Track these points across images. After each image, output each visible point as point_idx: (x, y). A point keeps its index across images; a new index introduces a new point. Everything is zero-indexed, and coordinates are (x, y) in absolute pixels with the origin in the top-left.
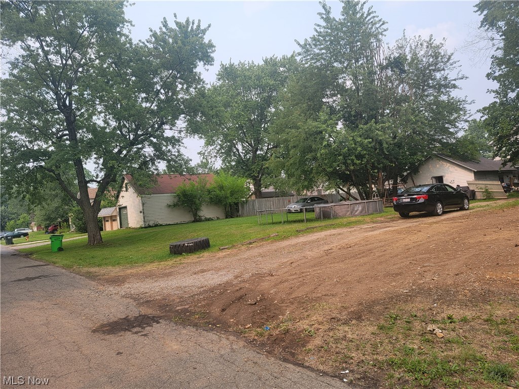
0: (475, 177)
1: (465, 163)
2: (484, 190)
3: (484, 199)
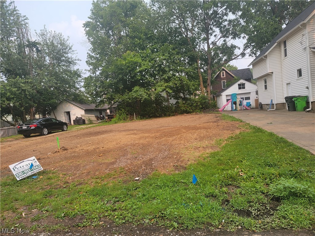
0: (85, 113)
2: (88, 119)
3: (88, 124)
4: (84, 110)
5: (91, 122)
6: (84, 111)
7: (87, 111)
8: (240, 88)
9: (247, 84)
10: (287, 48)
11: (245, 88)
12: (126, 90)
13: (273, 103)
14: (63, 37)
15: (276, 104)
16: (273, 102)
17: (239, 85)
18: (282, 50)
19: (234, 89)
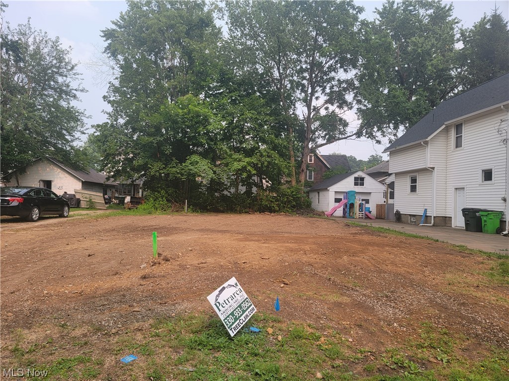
0: (82, 187)
1: (75, 172)
2: (88, 200)
3: (87, 208)
4: (82, 181)
5: (92, 206)
6: (81, 184)
7: (87, 185)
8: (356, 184)
9: (368, 180)
10: (463, 134)
11: (363, 185)
12: (174, 159)
13: (428, 215)
14: (60, 46)
15: (434, 217)
16: (427, 212)
17: (356, 179)
18: (453, 137)
19: (347, 185)
